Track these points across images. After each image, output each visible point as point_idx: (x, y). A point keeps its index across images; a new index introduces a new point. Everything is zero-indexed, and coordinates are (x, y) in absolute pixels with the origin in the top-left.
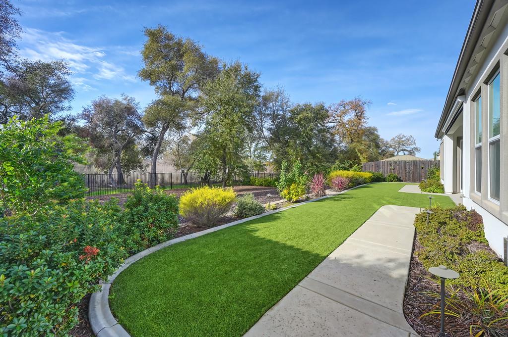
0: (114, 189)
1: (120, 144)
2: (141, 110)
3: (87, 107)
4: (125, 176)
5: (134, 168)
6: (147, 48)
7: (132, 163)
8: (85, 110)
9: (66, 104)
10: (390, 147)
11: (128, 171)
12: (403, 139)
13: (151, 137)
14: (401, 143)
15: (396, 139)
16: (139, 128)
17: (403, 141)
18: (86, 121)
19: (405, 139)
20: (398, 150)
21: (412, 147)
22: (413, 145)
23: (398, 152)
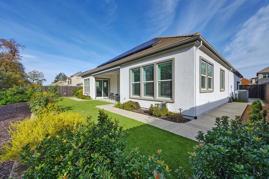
10: (28, 77)
12: (37, 73)
14: (35, 75)
15: (32, 73)
17: (37, 75)
19: (38, 73)
20: (33, 79)
21: (42, 78)
22: (42, 77)
23: (33, 81)
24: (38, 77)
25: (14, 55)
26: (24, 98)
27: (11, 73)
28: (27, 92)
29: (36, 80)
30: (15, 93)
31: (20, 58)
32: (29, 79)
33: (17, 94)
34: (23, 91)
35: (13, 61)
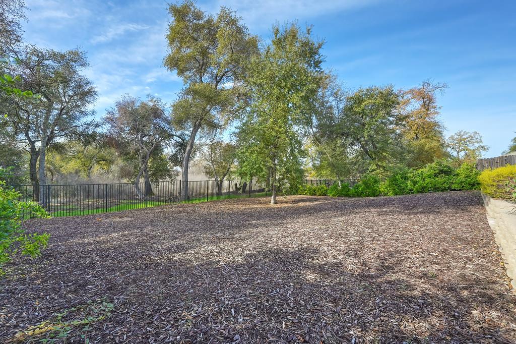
0: (141, 201)
1: (147, 150)
2: (168, 112)
3: (111, 110)
4: (153, 186)
5: (162, 176)
6: (172, 29)
7: (161, 171)
8: (109, 113)
9: (89, 107)
10: (448, 146)
11: (157, 180)
12: (465, 137)
13: (180, 143)
14: (462, 141)
15: (456, 137)
16: (167, 131)
17: (465, 139)
18: (110, 126)
19: (468, 136)
20: (457, 150)
21: (477, 145)
22: (478, 143)
23: (458, 152)
24: (468, 143)
25: (428, 110)
26: (452, 183)
27: (424, 140)
28: (458, 171)
29: (464, 150)
30: (436, 172)
31: (437, 110)
32: (449, 149)
33: (439, 174)
34: (449, 168)
35: (427, 119)
